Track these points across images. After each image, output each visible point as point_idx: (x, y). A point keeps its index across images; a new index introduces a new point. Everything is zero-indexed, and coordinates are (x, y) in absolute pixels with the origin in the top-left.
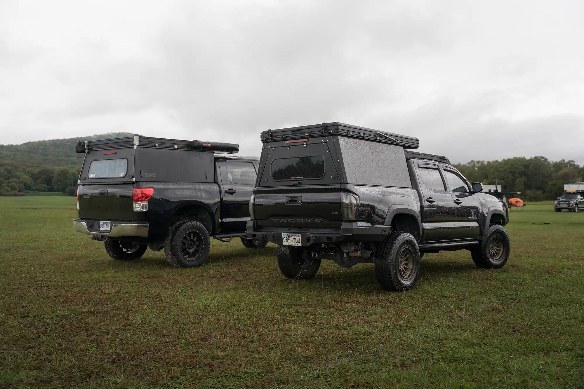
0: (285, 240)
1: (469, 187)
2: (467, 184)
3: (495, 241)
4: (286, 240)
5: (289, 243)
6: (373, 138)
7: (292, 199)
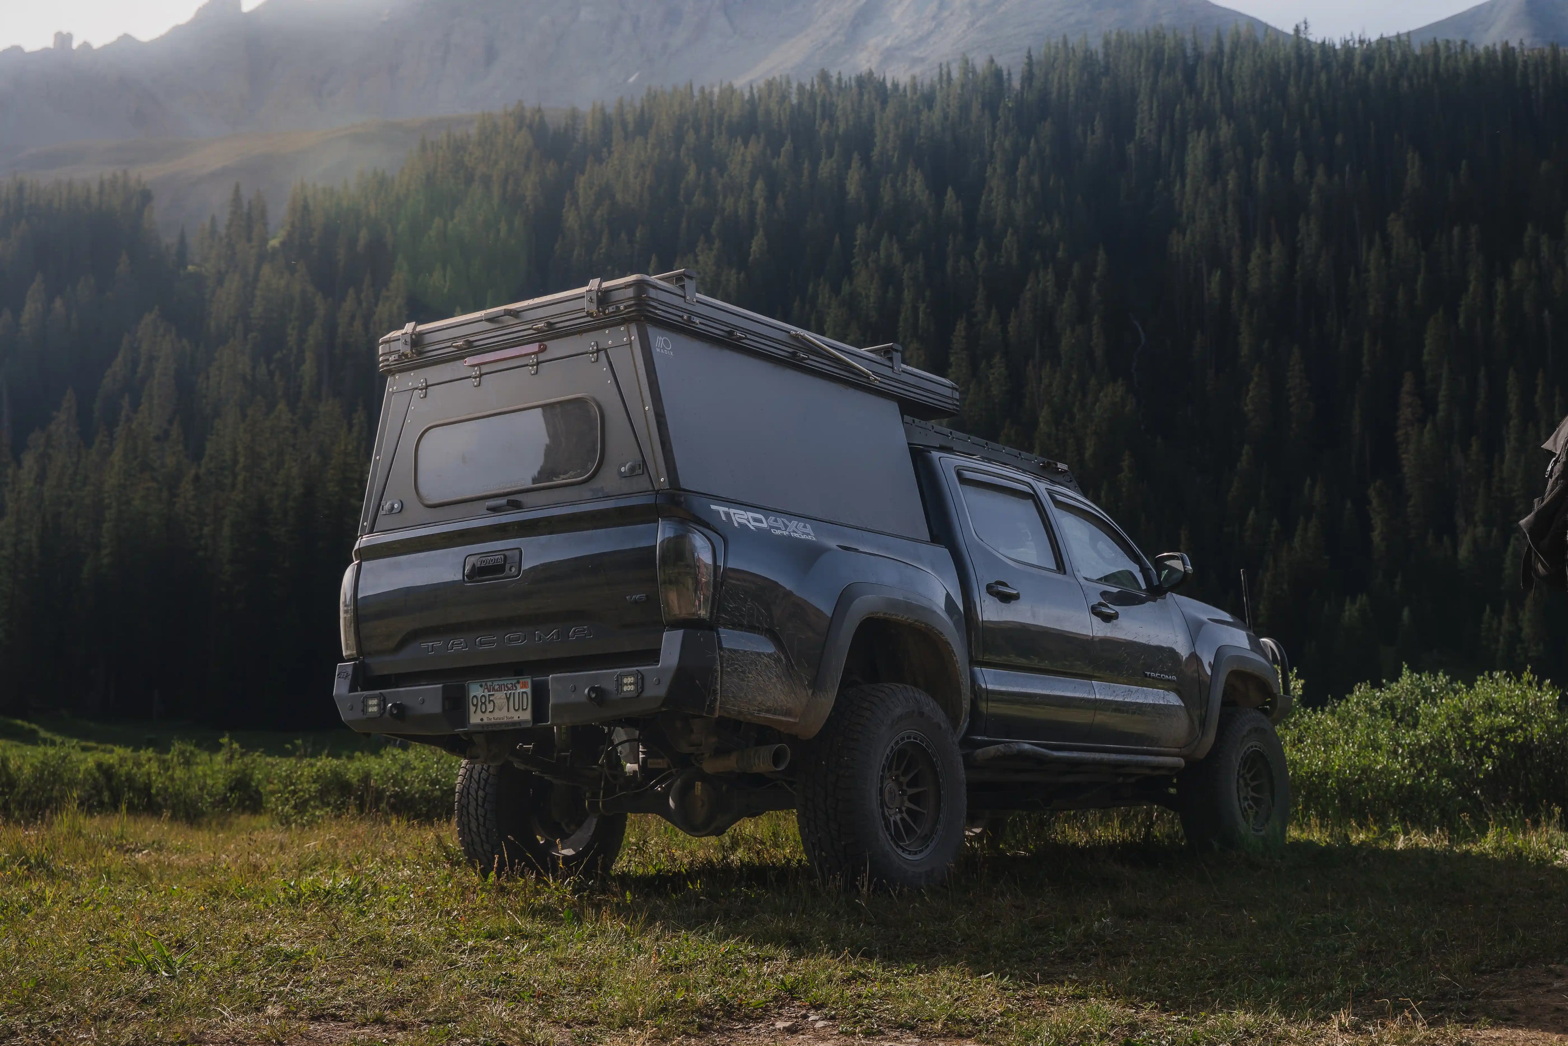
0: (476, 706)
1: (1144, 570)
2: (1136, 559)
3: (1248, 772)
4: (480, 704)
5: (491, 716)
6: (782, 352)
7: (490, 560)
